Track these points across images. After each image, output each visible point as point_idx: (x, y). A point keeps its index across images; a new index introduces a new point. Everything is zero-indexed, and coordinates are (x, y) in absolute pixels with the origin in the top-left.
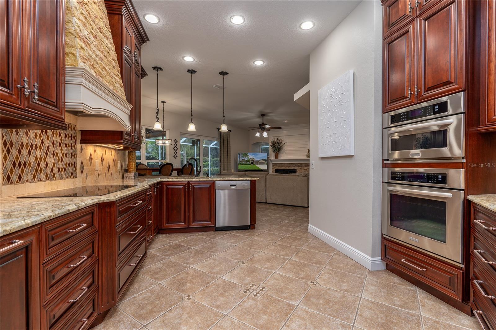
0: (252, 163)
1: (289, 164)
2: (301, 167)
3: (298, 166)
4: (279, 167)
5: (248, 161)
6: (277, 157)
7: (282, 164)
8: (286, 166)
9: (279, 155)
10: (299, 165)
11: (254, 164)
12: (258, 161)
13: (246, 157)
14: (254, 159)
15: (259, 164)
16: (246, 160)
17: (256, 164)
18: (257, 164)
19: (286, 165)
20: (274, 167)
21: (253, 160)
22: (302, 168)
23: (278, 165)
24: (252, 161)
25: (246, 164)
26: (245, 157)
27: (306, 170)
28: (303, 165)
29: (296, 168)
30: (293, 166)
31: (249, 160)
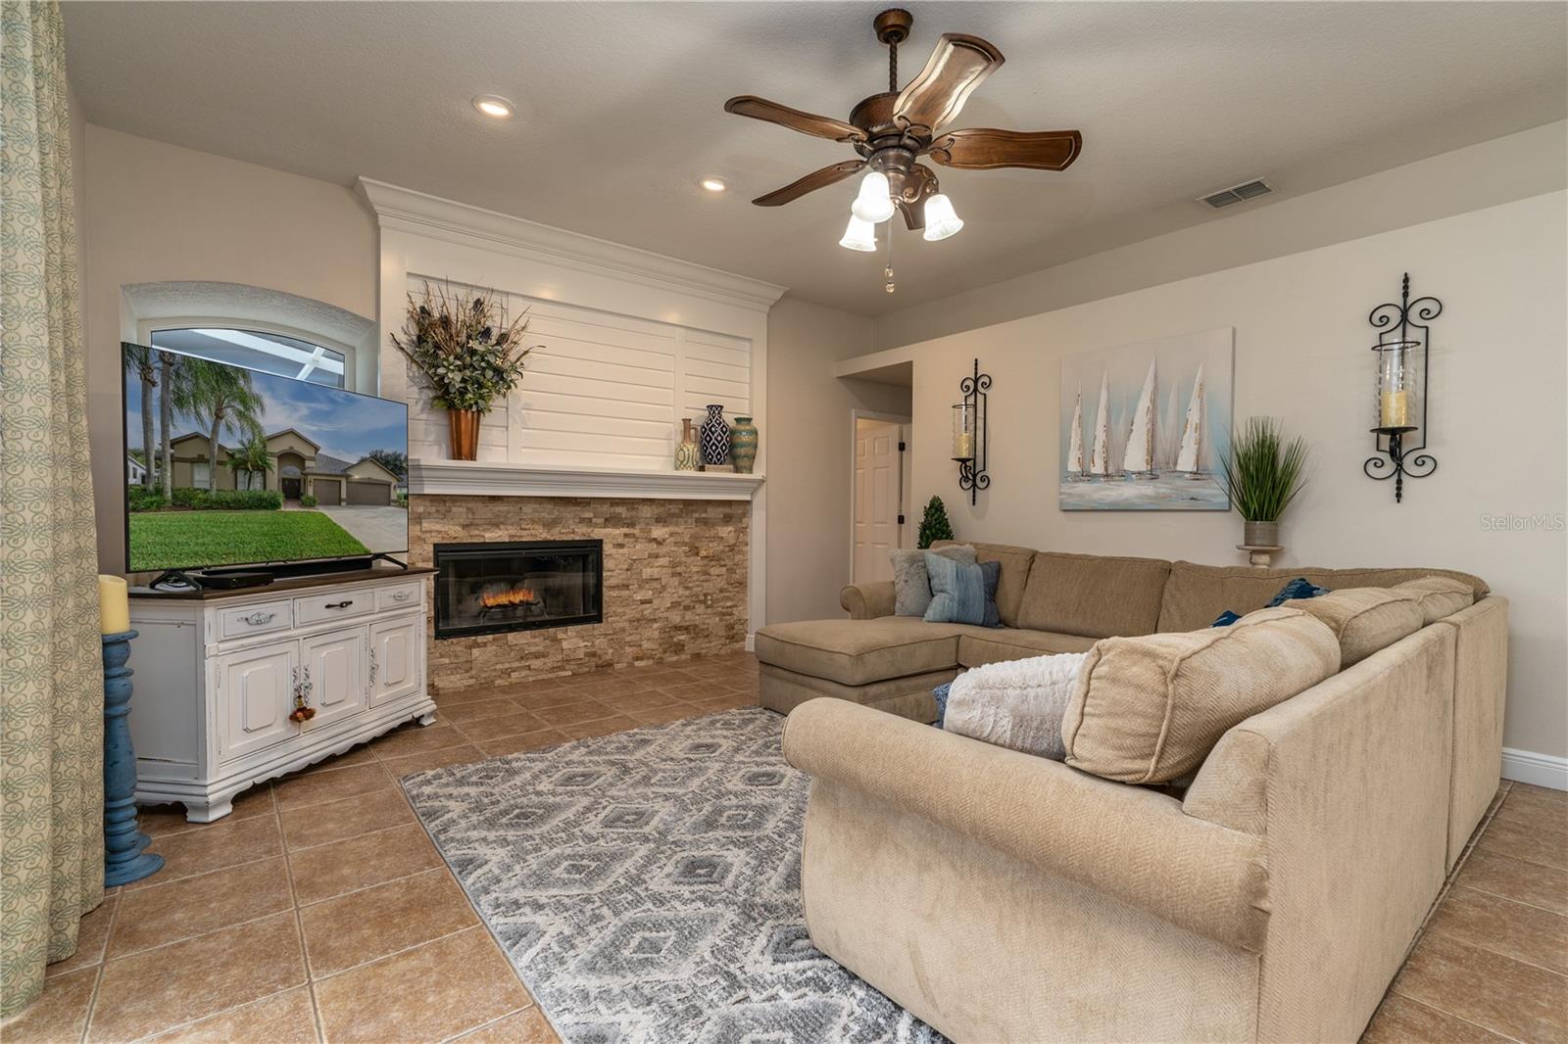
0: (293, 490)
1: (549, 506)
2: (632, 525)
3: (609, 521)
4: (464, 527)
5: (248, 463)
6: (462, 446)
7: (501, 508)
8: (533, 521)
9: (485, 435)
10: (619, 510)
11: (312, 504)
12: (346, 471)
13: (230, 414)
14: (307, 452)
15: (354, 501)
16: (232, 444)
17: (327, 503)
18: (338, 502)
19: (527, 509)
20: (426, 525)
21: (298, 459)
22: (636, 531)
23: (458, 510)
24: (293, 471)
25: (229, 496)
26: (218, 416)
27: (659, 543)
28: (646, 512)
29: (597, 533)
30: (582, 520)
31: (263, 455)
